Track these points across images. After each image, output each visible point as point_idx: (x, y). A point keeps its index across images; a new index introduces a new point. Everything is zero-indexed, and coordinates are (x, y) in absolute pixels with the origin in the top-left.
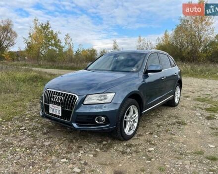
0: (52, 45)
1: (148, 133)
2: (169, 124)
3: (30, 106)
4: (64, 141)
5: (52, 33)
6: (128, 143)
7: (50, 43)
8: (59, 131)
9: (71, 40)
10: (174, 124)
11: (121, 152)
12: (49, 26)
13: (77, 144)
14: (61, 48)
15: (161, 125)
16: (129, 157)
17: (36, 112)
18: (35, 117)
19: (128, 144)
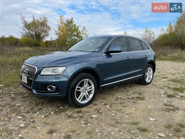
5: (75, 26)
6: (79, 110)
7: (73, 34)
9: (87, 31)
10: (133, 98)
11: (68, 115)
12: (73, 21)
15: (120, 99)
16: (71, 120)
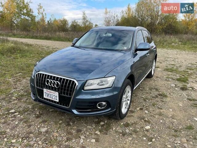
0: (24, 14)
1: (138, 109)
2: (153, 97)
3: (14, 82)
4: (60, 124)
5: (23, 2)
6: (124, 121)
7: (22, 13)
8: (52, 111)
9: (44, 10)
10: (157, 97)
11: (121, 133)
13: (75, 127)
14: (33, 18)
15: (147, 99)
16: (130, 139)
17: (22, 90)
18: (22, 95)
19: (124, 123)
